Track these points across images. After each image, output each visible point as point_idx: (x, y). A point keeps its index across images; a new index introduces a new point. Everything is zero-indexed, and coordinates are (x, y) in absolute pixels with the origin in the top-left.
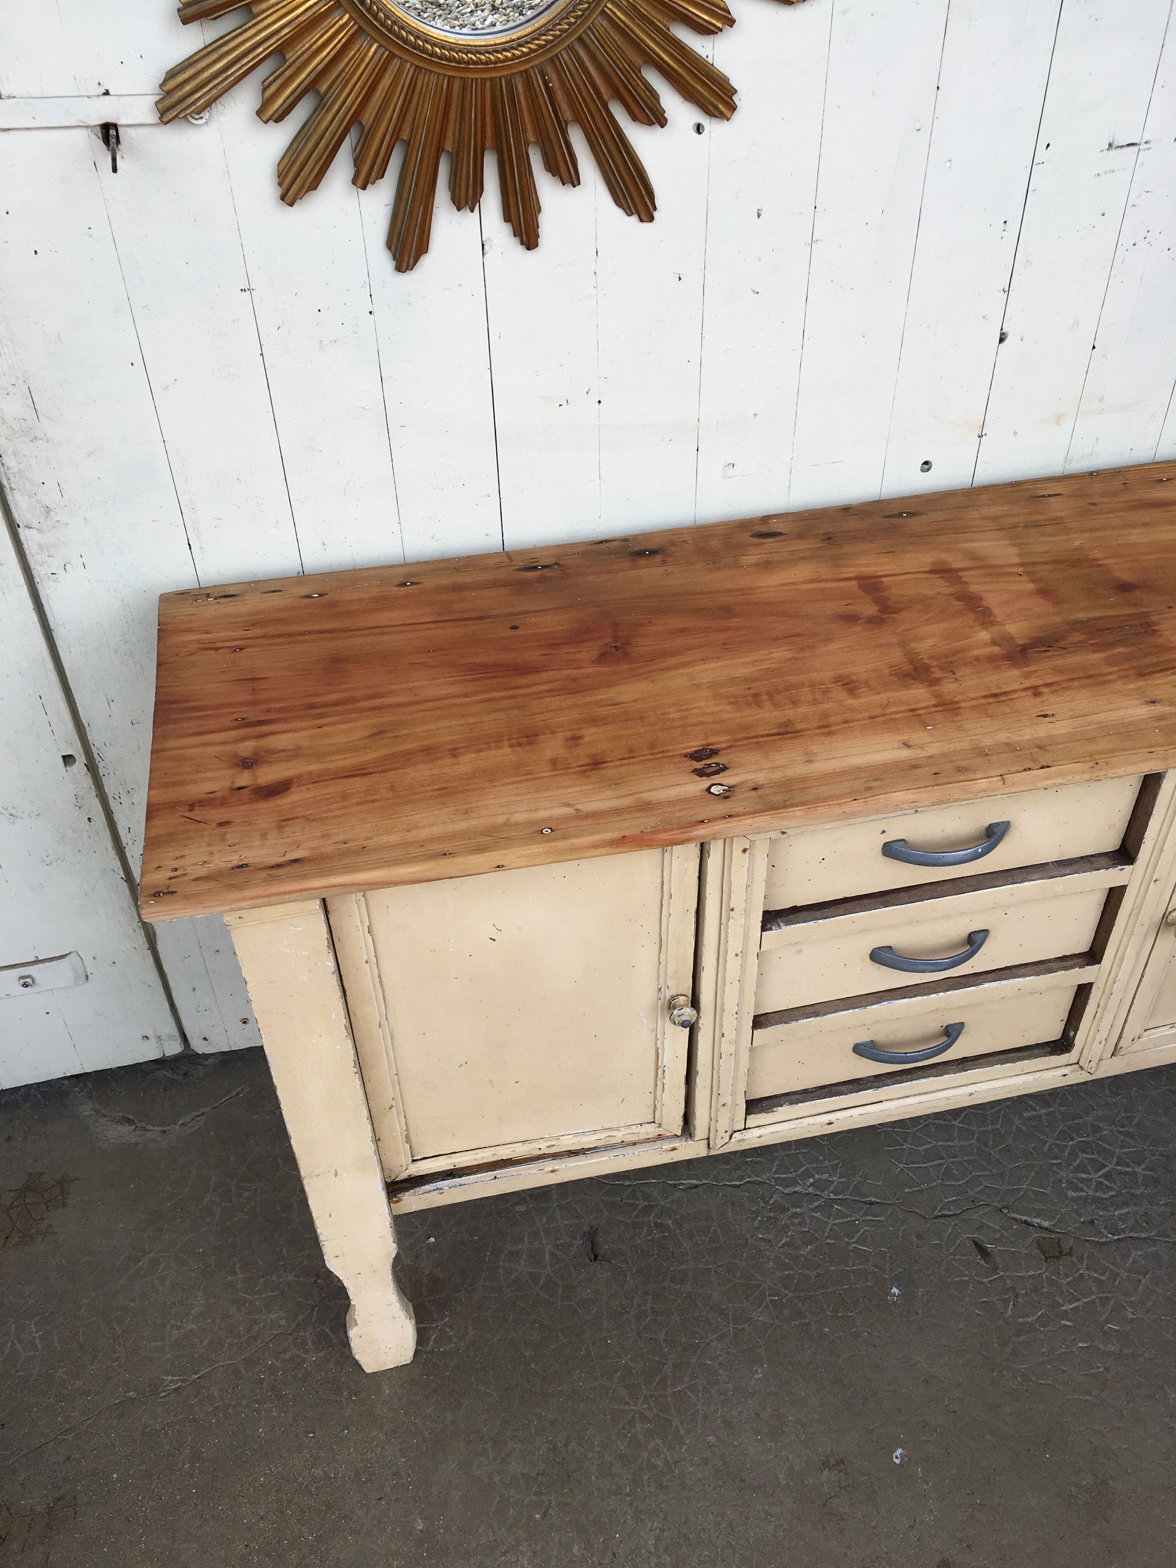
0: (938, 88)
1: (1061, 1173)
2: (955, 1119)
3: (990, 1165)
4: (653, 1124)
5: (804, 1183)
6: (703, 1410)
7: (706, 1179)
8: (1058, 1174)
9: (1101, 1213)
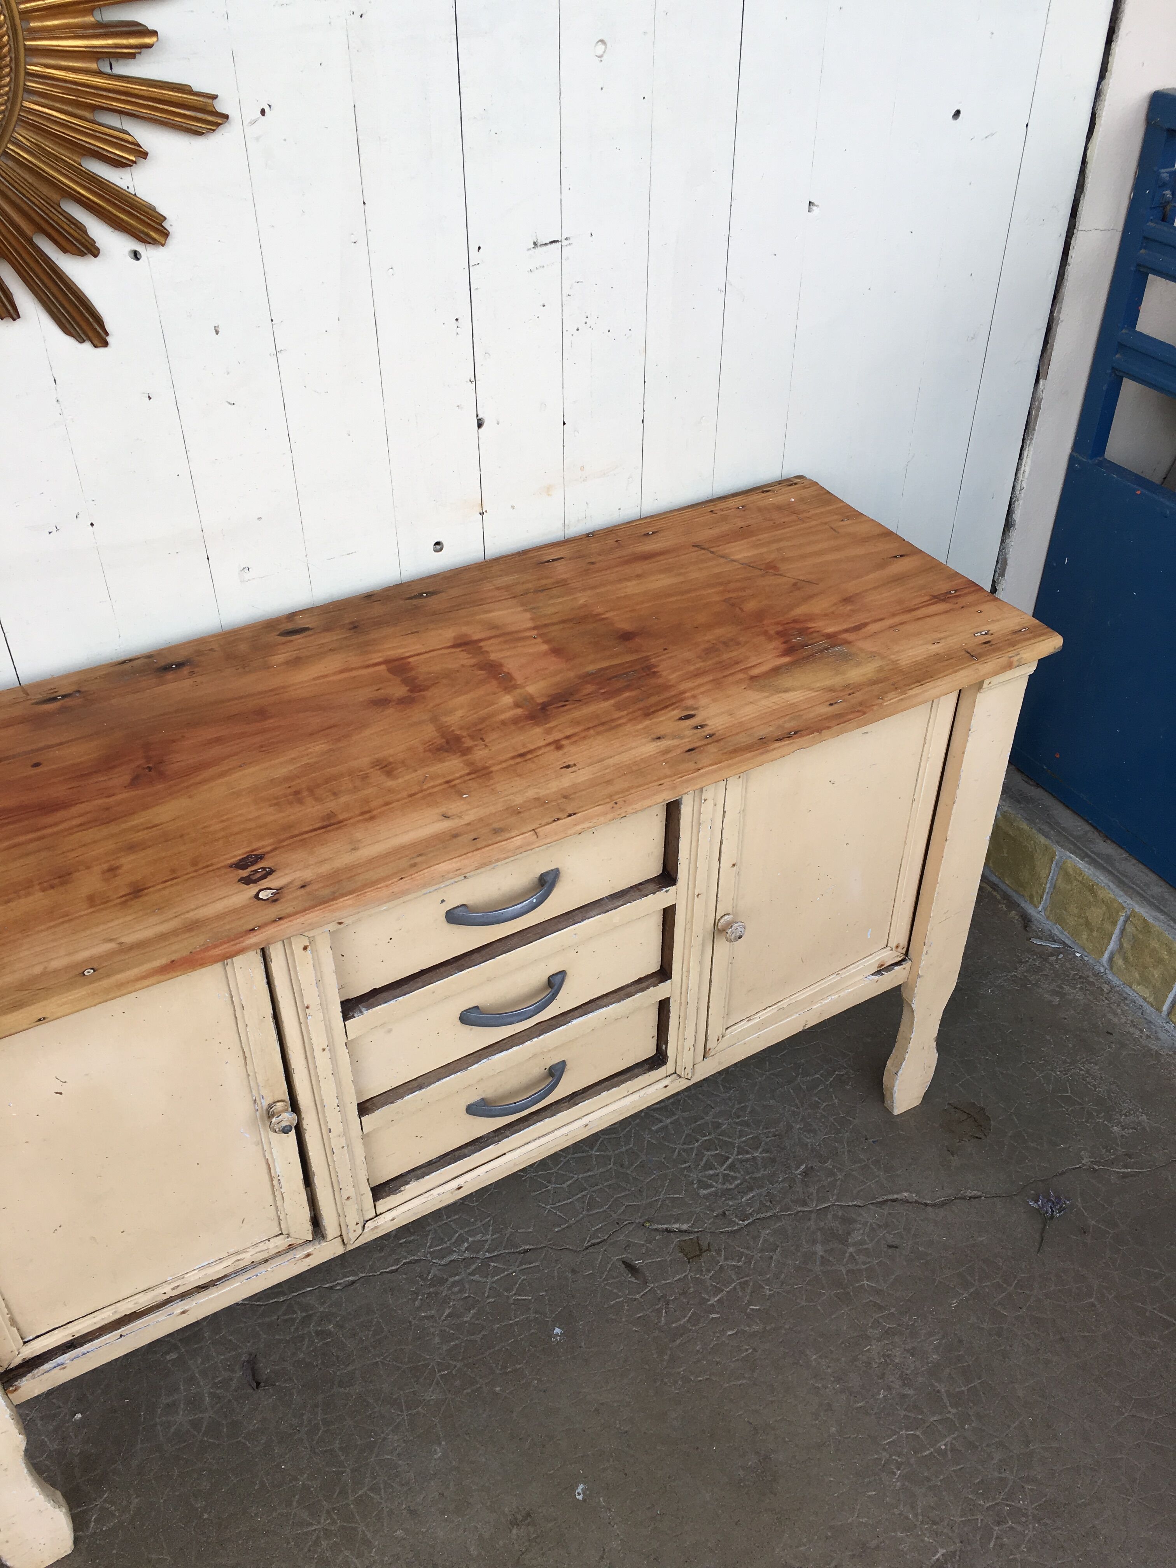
0: (364, 203)
1: (691, 1175)
2: (592, 1149)
3: (629, 1185)
4: (281, 1236)
5: (459, 1250)
6: (387, 1507)
7: (362, 1272)
8: (689, 1176)
9: (731, 1203)
